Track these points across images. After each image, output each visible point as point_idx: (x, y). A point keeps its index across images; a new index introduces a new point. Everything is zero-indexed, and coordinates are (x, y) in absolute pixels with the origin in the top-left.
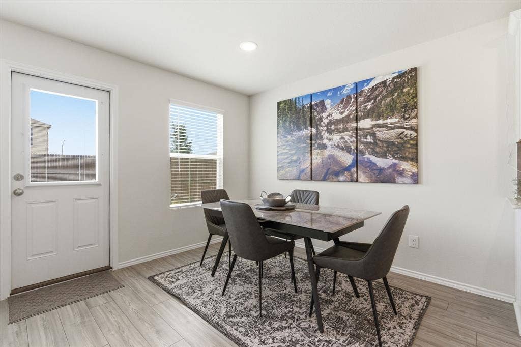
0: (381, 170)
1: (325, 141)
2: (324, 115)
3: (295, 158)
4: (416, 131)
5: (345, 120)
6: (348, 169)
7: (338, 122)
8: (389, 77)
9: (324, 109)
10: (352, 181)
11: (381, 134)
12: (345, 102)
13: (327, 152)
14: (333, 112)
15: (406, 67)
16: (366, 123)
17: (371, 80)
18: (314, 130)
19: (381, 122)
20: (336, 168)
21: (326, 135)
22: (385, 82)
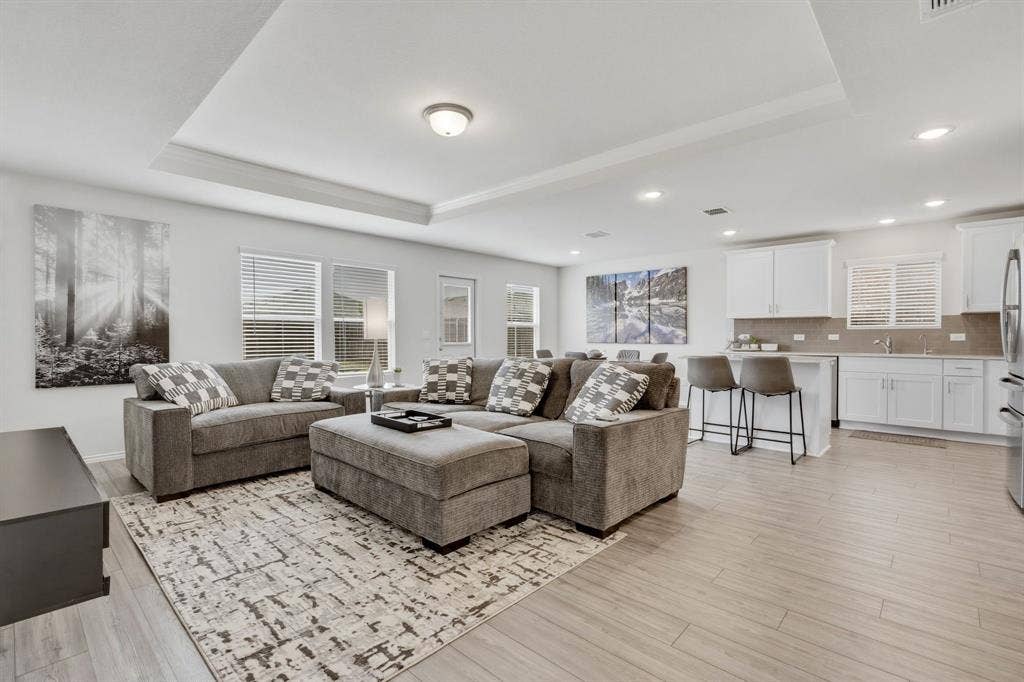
0: (665, 335)
1: (627, 313)
2: (626, 292)
3: (602, 325)
4: (686, 309)
5: (641, 298)
6: (643, 334)
7: (636, 298)
8: (670, 271)
9: (626, 288)
10: (646, 343)
11: (666, 310)
12: (641, 284)
13: (628, 321)
14: (632, 291)
15: (680, 265)
16: (655, 301)
17: (658, 271)
18: (618, 303)
19: (665, 301)
20: (634, 333)
21: (628, 308)
22: (667, 274)
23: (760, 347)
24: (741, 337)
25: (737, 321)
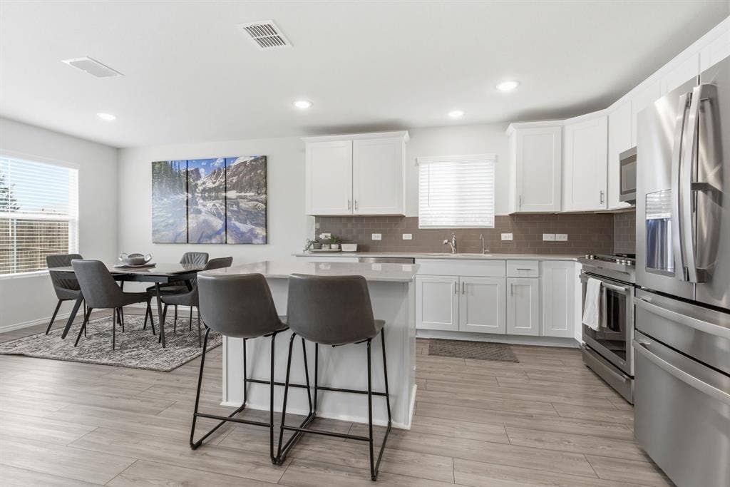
0: (243, 234)
1: (200, 207)
2: (199, 182)
3: (171, 221)
4: (266, 204)
5: (216, 189)
6: (218, 233)
7: (210, 190)
8: (248, 159)
9: (199, 177)
10: (222, 243)
11: (244, 204)
12: (216, 173)
13: (202, 217)
14: (206, 181)
15: (259, 154)
16: (232, 194)
17: (236, 158)
18: (190, 196)
19: (243, 194)
20: (209, 232)
21: (201, 201)
22: (245, 163)
23: (340, 247)
24: (322, 236)
25: (318, 217)
